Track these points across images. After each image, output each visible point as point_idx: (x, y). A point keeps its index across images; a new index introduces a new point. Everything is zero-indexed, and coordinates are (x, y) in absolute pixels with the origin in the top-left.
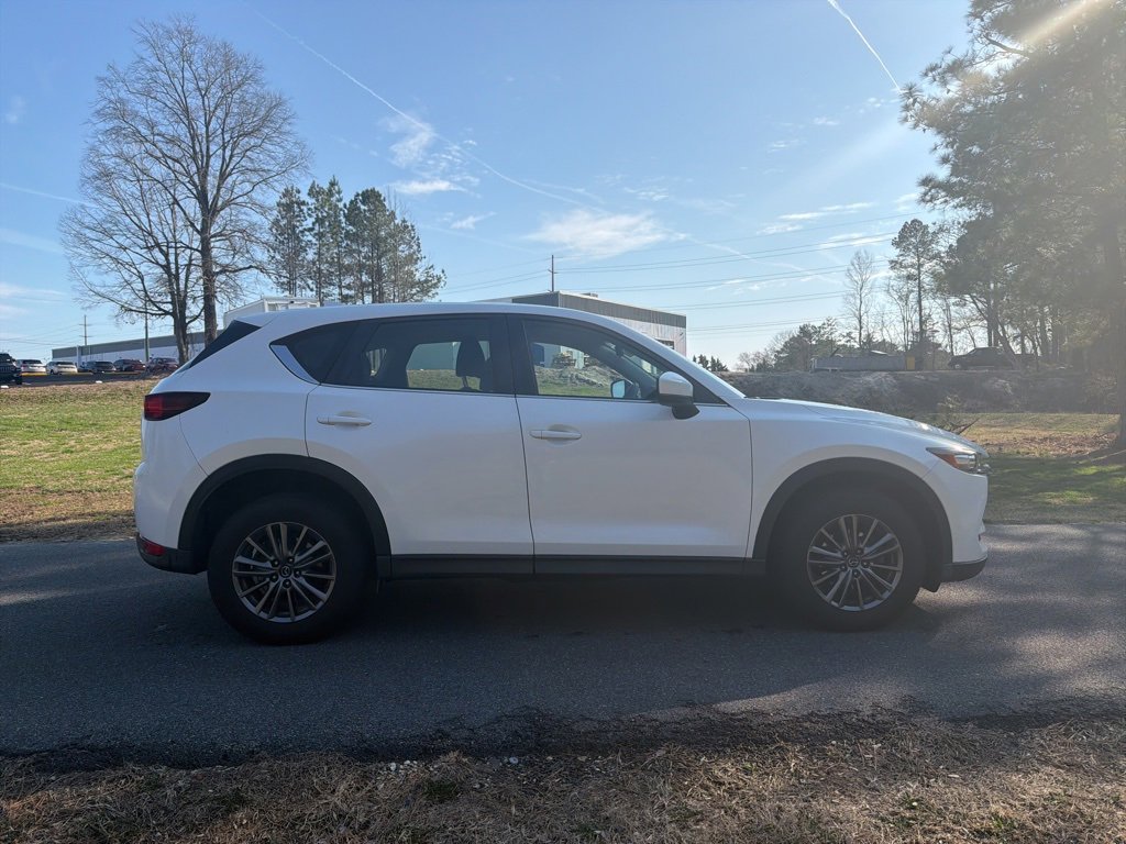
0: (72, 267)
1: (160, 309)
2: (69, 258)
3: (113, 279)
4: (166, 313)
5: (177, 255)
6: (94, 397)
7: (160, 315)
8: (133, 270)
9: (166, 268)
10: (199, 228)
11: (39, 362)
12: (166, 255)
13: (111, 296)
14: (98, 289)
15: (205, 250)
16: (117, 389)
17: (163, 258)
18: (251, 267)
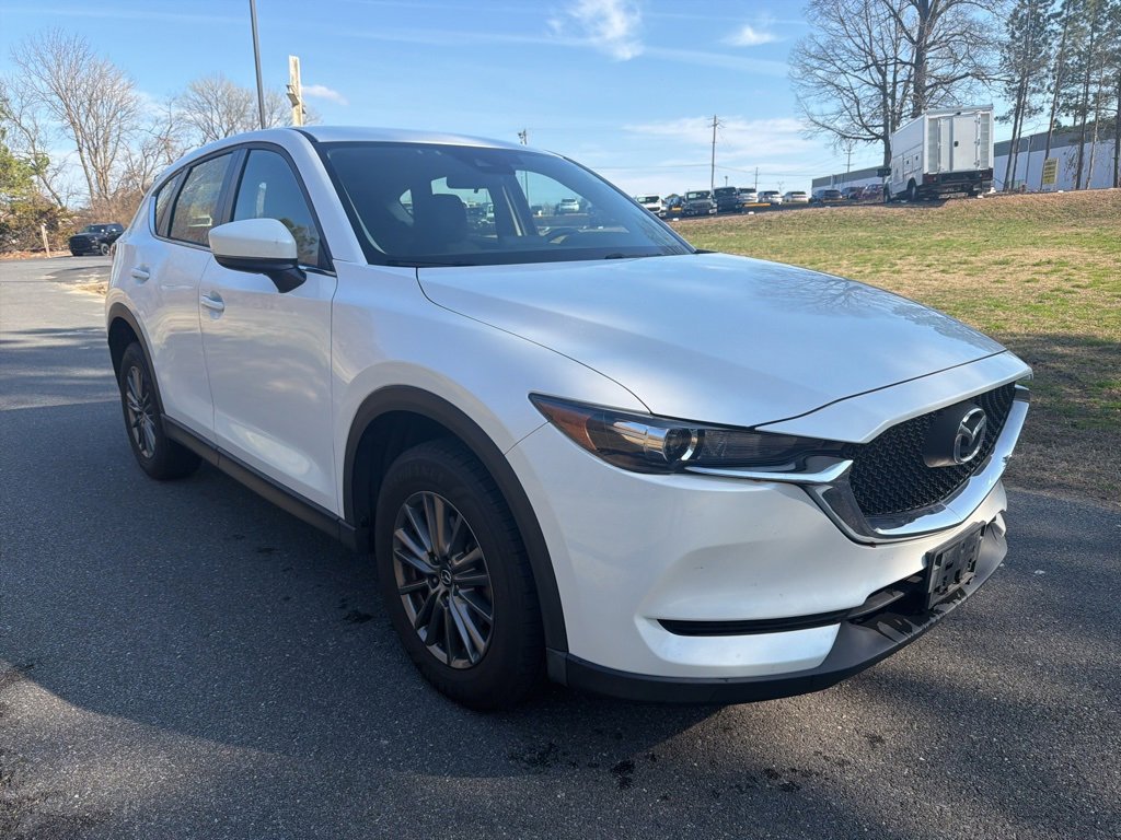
0: (798, 99)
1: (873, 134)
2: (794, 91)
3: (833, 106)
4: (878, 137)
5: (896, 72)
6: (738, 228)
7: (872, 139)
8: (851, 95)
9: (883, 87)
10: (915, 39)
11: (777, 193)
12: (884, 75)
13: (827, 124)
14: (816, 119)
15: (919, 63)
16: (762, 219)
17: (880, 78)
18: (967, 75)
